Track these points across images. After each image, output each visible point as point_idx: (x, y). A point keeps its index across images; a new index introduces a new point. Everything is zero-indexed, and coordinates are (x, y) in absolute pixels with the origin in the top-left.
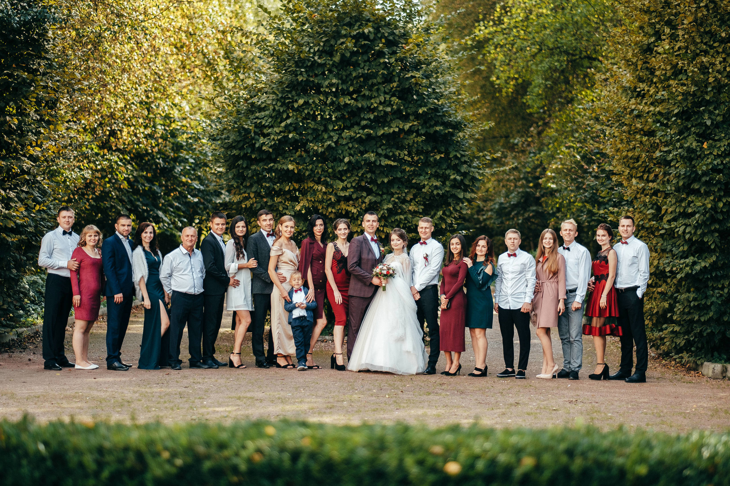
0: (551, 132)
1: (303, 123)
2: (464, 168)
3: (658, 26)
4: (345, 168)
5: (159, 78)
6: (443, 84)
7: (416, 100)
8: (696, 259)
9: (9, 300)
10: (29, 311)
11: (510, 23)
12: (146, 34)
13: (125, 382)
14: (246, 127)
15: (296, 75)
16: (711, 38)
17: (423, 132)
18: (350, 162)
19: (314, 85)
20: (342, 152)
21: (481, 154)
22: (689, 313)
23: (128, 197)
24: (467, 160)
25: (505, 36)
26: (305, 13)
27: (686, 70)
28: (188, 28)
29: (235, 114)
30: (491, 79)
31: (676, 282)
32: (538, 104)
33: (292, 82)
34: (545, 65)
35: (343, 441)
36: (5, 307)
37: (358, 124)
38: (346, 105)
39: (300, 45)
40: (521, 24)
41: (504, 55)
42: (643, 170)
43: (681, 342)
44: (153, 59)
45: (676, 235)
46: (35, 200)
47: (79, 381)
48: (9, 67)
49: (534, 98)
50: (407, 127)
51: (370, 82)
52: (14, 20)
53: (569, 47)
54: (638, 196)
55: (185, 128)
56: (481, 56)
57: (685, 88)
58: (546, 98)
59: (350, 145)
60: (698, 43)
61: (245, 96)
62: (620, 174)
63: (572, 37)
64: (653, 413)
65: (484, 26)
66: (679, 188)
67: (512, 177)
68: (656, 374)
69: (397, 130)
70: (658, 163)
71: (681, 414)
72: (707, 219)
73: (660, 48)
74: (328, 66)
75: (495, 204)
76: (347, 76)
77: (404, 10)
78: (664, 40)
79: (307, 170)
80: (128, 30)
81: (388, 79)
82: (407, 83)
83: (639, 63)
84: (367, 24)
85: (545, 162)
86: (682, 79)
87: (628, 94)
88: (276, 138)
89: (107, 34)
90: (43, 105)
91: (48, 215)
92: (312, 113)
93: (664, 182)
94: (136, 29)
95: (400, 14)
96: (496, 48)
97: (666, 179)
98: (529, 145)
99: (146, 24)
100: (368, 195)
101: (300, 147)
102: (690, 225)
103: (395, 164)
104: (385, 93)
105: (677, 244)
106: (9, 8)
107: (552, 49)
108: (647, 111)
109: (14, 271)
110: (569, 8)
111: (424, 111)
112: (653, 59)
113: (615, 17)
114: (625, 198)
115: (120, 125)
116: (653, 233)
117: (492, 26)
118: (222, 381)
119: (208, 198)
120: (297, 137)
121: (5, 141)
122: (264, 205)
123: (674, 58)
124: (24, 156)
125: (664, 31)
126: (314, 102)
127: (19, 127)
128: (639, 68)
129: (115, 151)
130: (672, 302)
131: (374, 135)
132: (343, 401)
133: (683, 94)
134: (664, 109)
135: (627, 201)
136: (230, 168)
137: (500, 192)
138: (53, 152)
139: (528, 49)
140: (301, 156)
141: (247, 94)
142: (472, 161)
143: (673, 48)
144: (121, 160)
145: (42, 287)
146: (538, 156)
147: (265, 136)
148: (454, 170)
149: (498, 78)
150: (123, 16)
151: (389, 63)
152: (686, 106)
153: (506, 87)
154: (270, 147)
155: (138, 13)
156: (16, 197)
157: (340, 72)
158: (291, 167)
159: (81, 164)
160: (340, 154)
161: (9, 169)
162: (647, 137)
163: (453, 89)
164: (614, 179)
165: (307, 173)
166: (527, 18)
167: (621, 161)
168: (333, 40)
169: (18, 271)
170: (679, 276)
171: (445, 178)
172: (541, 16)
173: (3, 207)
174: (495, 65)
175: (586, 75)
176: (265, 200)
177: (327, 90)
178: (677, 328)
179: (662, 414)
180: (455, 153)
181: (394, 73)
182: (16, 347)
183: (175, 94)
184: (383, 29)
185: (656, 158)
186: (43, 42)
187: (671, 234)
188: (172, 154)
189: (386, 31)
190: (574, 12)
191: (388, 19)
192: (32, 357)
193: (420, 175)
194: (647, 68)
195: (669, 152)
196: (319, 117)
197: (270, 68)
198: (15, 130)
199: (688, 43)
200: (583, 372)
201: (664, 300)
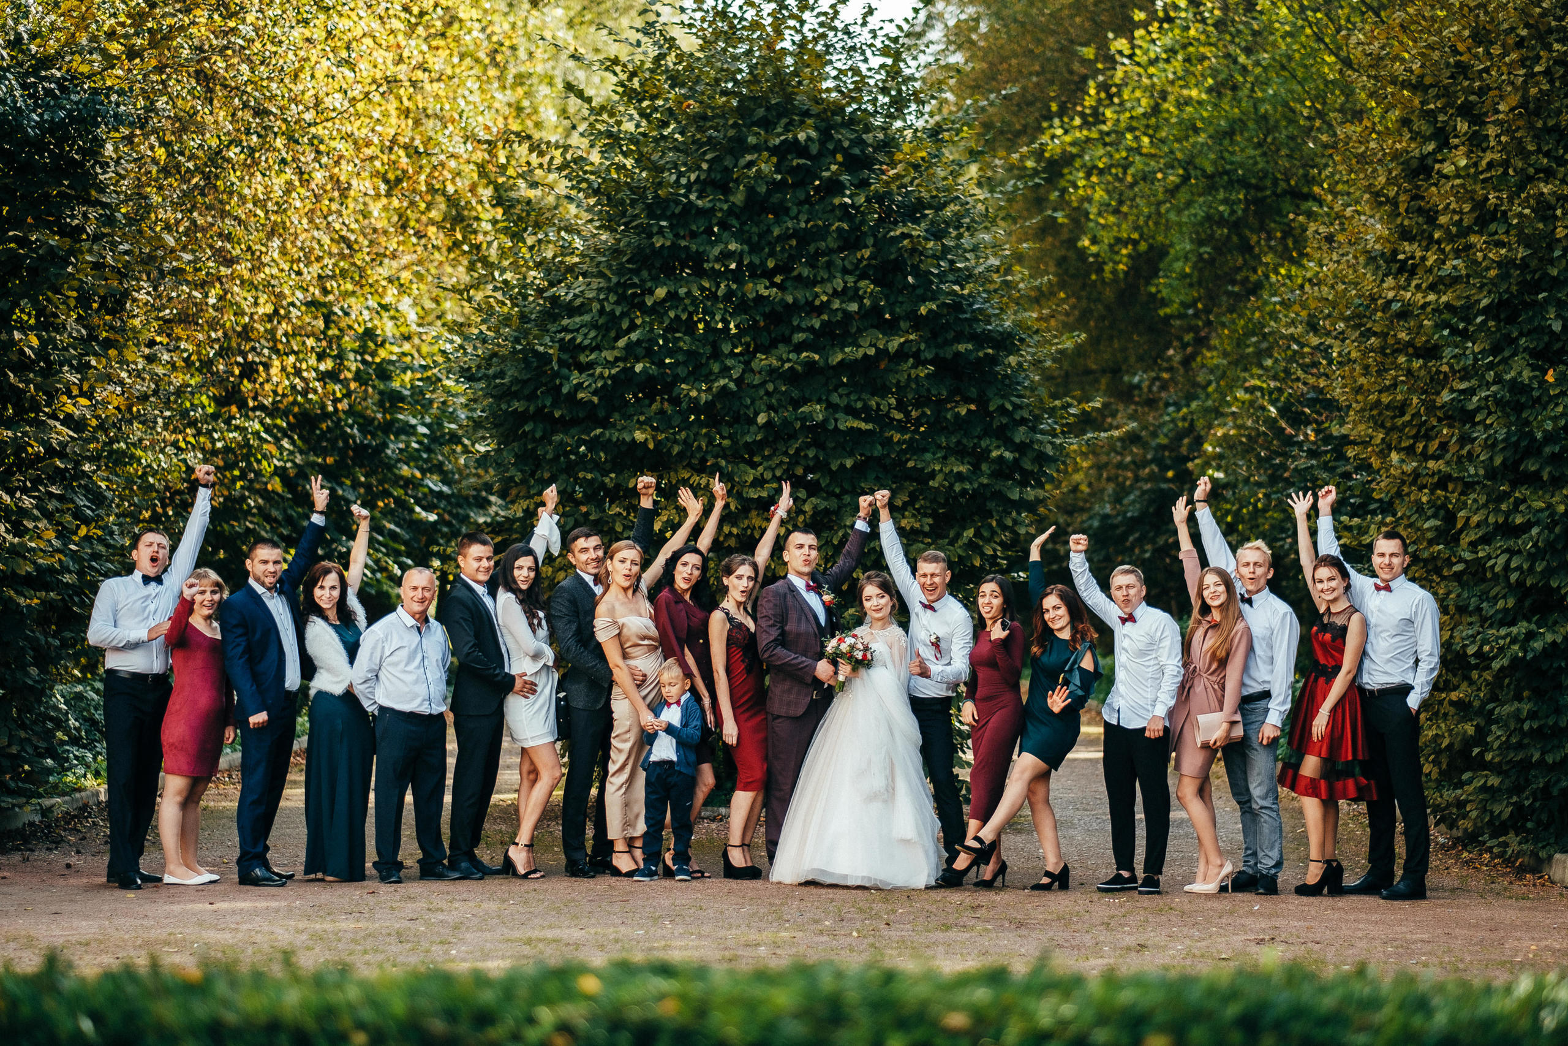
0: (1212, 358)
1: (666, 341)
2: (1020, 435)
3: (1441, 118)
4: (759, 438)
5: (350, 247)
6: (972, 250)
7: (914, 287)
8: (1533, 627)
9: (23, 734)
10: (67, 760)
11: (1118, 120)
12: (318, 152)
13: (277, 910)
14: (541, 349)
15: (650, 236)
16: (1558, 142)
17: (929, 355)
18: (769, 423)
19: (689, 257)
20: (753, 402)
21: (1057, 403)
22: (1520, 746)
23: (285, 510)
24: (1026, 415)
25: (1109, 148)
26: (666, 100)
27: (1505, 213)
28: (413, 139)
29: (516, 321)
30: (1080, 244)
31: (1490, 678)
32: (1182, 297)
33: (640, 249)
34: (1198, 211)
35: (751, 1006)
36: (14, 750)
37: (787, 340)
38: (760, 298)
39: (657, 169)
40: (1144, 122)
41: (1108, 192)
42: (1414, 432)
43: (1503, 809)
44: (334, 206)
45: (1489, 575)
46: (78, 515)
47: (176, 908)
48: (18, 224)
49: (1175, 283)
50: (894, 344)
51: (812, 249)
52: (30, 119)
53: (1248, 170)
54: (1406, 489)
55: (408, 359)
56: (1057, 193)
57: (1503, 251)
58: (1200, 283)
59: (770, 387)
60: (1532, 153)
61: (537, 282)
62: (1363, 443)
63: (1255, 148)
64: (1441, 963)
65: (1062, 127)
66: (1494, 469)
67: (1128, 459)
68: (1448, 881)
69: (872, 352)
70: (1447, 417)
71: (1503, 964)
72: (1557, 537)
73: (1446, 164)
74: (720, 215)
75: (1091, 518)
76: (760, 236)
77: (885, 91)
78: (1456, 147)
79: (675, 442)
80: (279, 143)
81: (851, 242)
82: (893, 250)
83: (1403, 198)
84: (802, 122)
85: (1200, 424)
86: (1496, 233)
87: (1378, 267)
88: (606, 373)
89: (233, 153)
90: (95, 305)
91: (108, 546)
92: (684, 317)
93: (1460, 458)
94: (297, 142)
95: (876, 99)
96: (1088, 176)
97: (1464, 452)
98: (1164, 387)
99: (319, 130)
100: (809, 497)
101: (660, 393)
102: (1519, 552)
103: (870, 427)
104: (845, 271)
105: (1493, 593)
106: (17, 94)
107: (1211, 177)
108: (1422, 302)
109: (34, 671)
110: (1248, 85)
111: (930, 311)
112: (1433, 189)
113: (1348, 105)
114: (1375, 495)
115: (266, 351)
116: (1438, 571)
117: (1080, 128)
118: (492, 906)
119: (461, 511)
120: (654, 370)
121: (11, 385)
122: (582, 519)
123: (1478, 187)
124: (54, 417)
125: (1455, 129)
126: (689, 294)
127: (42, 353)
128: (1402, 210)
129: (254, 409)
130: (1483, 724)
131: (822, 363)
132: (758, 945)
133: (1500, 264)
134: (1459, 298)
135: (1380, 500)
136: (505, 439)
137: (1102, 491)
138: (117, 408)
139: (1159, 176)
140: (662, 412)
141: (542, 279)
142: (1038, 419)
143: (1476, 165)
144: (267, 430)
145: (96, 709)
146: (1185, 410)
147: (582, 368)
148: (998, 438)
149: (1094, 241)
150: (268, 113)
151: (853, 206)
152: (1507, 291)
153: (1111, 260)
154: (595, 393)
155: (301, 107)
156: (37, 507)
157: (747, 228)
158: (639, 436)
159: (180, 437)
160: (747, 407)
161: (20, 447)
162: (1421, 361)
163: (994, 261)
164: (1350, 453)
165: (676, 449)
166: (1156, 110)
167: (1367, 414)
168: (728, 157)
169: (43, 670)
170: (1496, 665)
171: (978, 458)
172: (1186, 104)
173: (8, 531)
174: (1087, 214)
175: (1288, 231)
176: (584, 509)
177: (717, 267)
178: (1494, 781)
179: (1461, 966)
180: (1000, 402)
181: (865, 229)
182: (38, 839)
183: (384, 283)
184: (838, 132)
185: (1443, 407)
186: (93, 167)
187: (1477, 572)
188: (379, 416)
189: (845, 137)
190: (1260, 94)
191: (849, 110)
192: (73, 860)
193: (925, 450)
194: (1420, 211)
195: (1471, 392)
196: (701, 326)
197: (591, 221)
198: (33, 362)
199: (1508, 153)
200: (1286, 878)
201: (1465, 719)
